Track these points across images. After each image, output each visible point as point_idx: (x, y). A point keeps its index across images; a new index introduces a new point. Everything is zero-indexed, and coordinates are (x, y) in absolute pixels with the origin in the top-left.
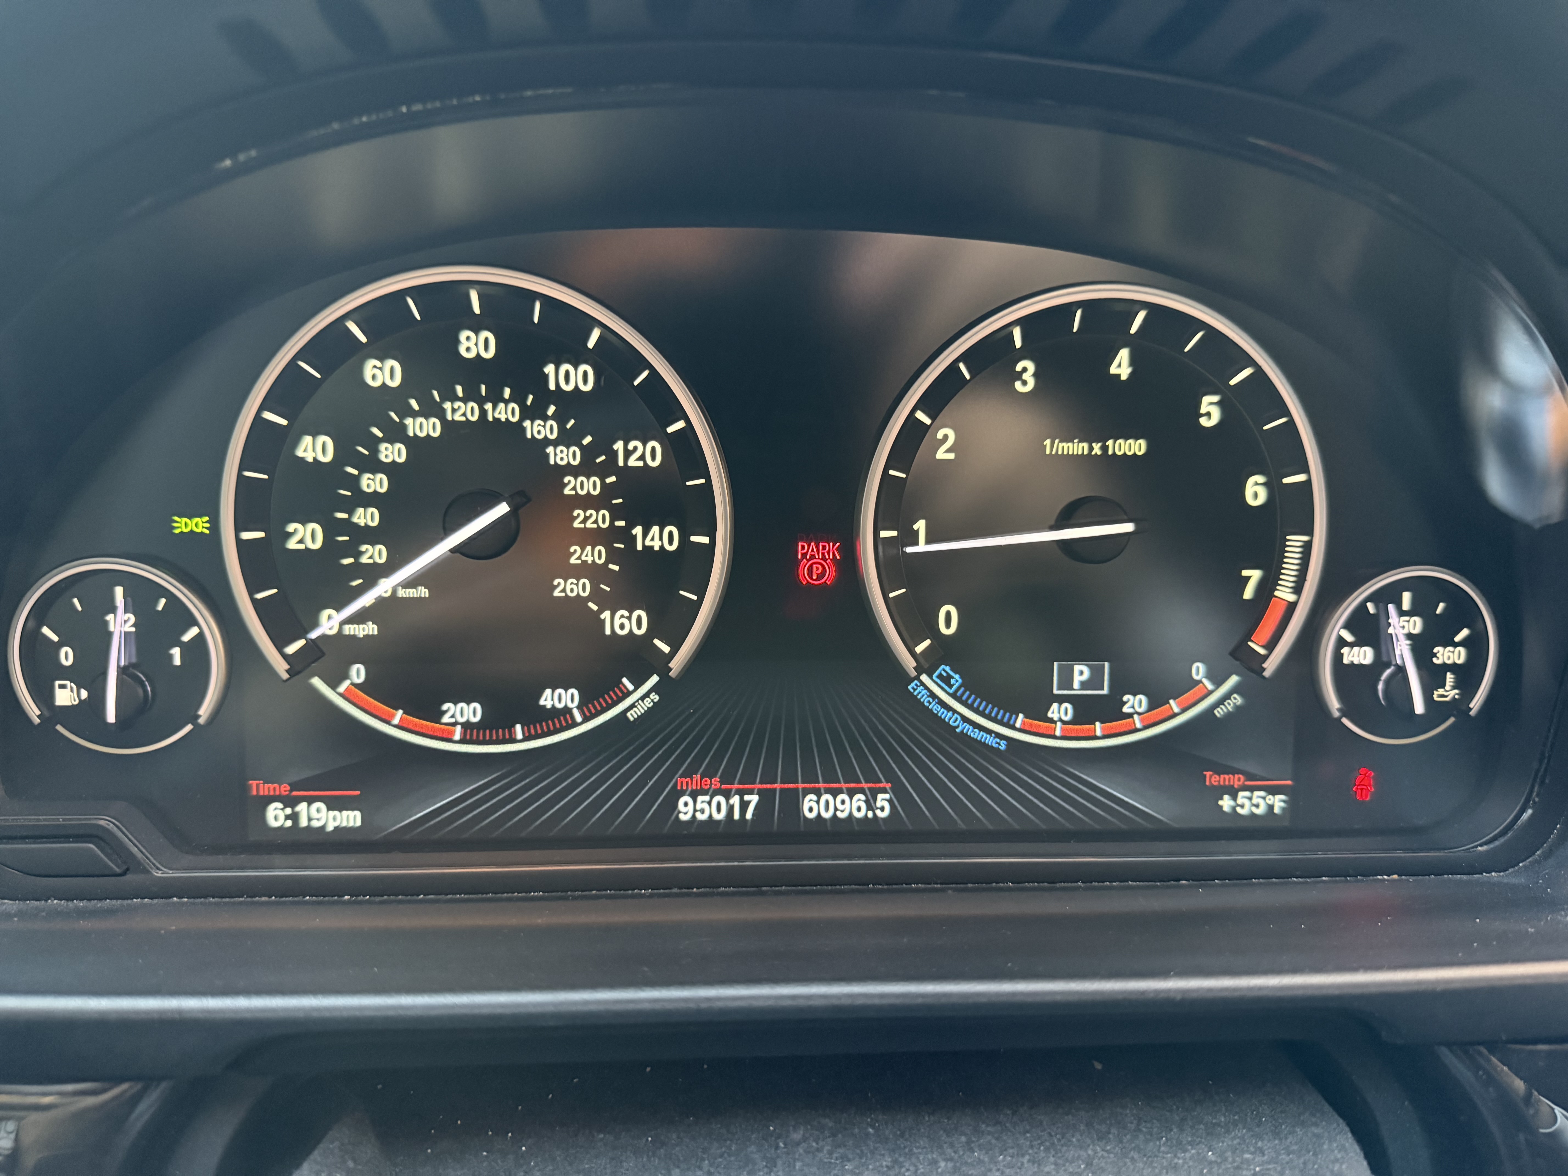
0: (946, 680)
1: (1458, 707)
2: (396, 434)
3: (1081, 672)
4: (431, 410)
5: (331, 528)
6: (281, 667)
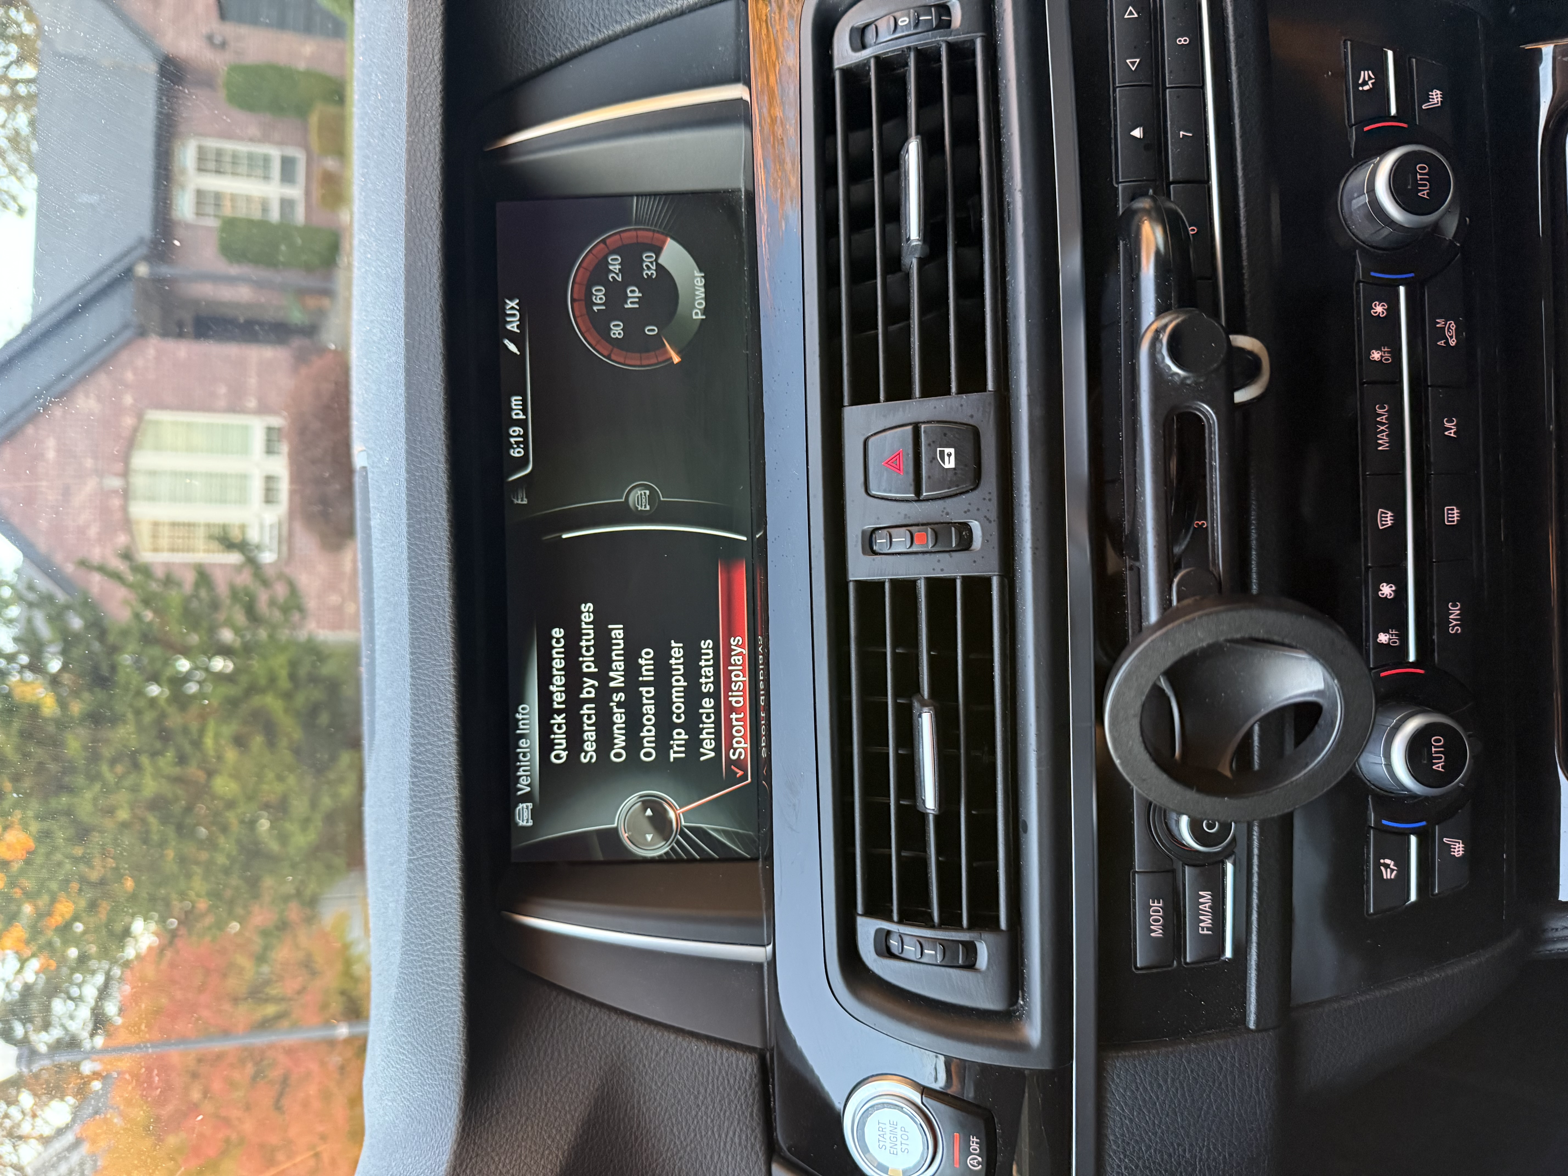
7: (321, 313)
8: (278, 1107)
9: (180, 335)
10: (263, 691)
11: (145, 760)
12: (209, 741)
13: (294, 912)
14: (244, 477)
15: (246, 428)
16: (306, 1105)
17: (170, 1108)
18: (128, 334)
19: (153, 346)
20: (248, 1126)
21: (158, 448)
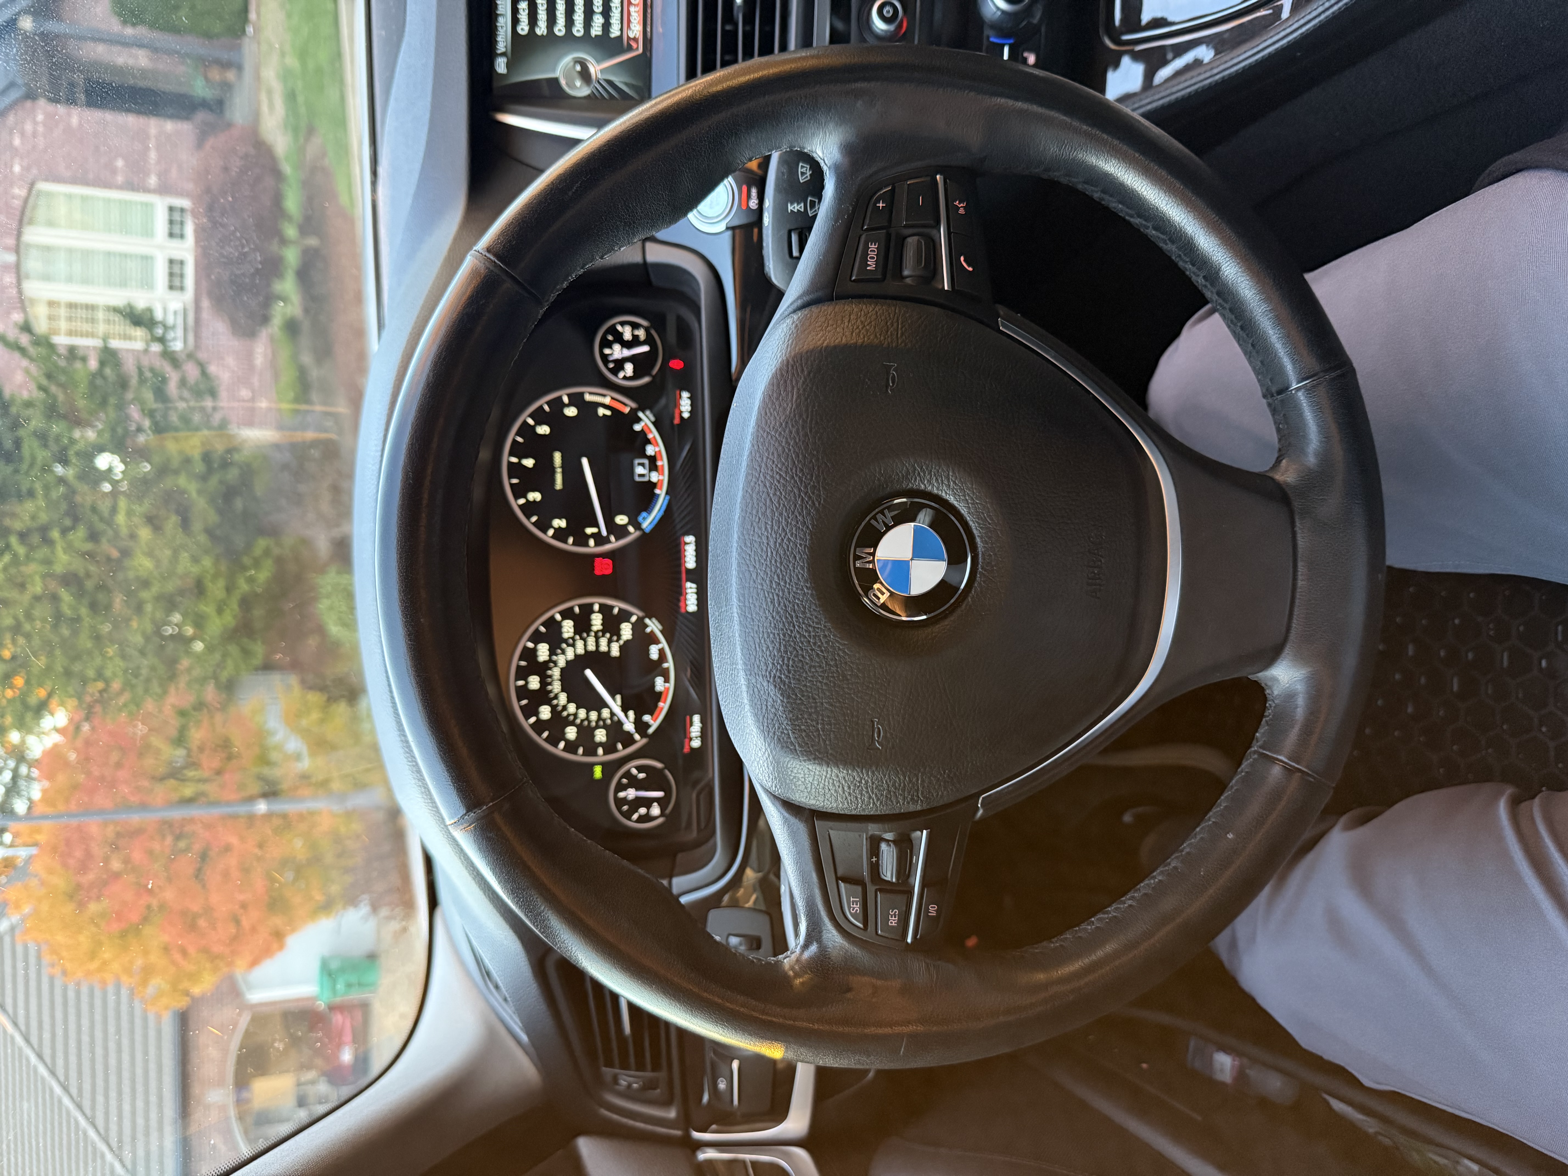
0: (644, 519)
1: (647, 330)
2: (565, 708)
3: (639, 470)
4: (556, 697)
5: (597, 727)
6: (645, 741)
7: (227, 86)
8: (198, 874)
9: (71, 101)
10: (176, 472)
11: (55, 534)
12: (121, 518)
13: (210, 693)
14: (147, 259)
15: (148, 206)
16: (226, 874)
17: (91, 876)
18: (14, 94)
19: (42, 109)
20: (169, 895)
21: (51, 223)
